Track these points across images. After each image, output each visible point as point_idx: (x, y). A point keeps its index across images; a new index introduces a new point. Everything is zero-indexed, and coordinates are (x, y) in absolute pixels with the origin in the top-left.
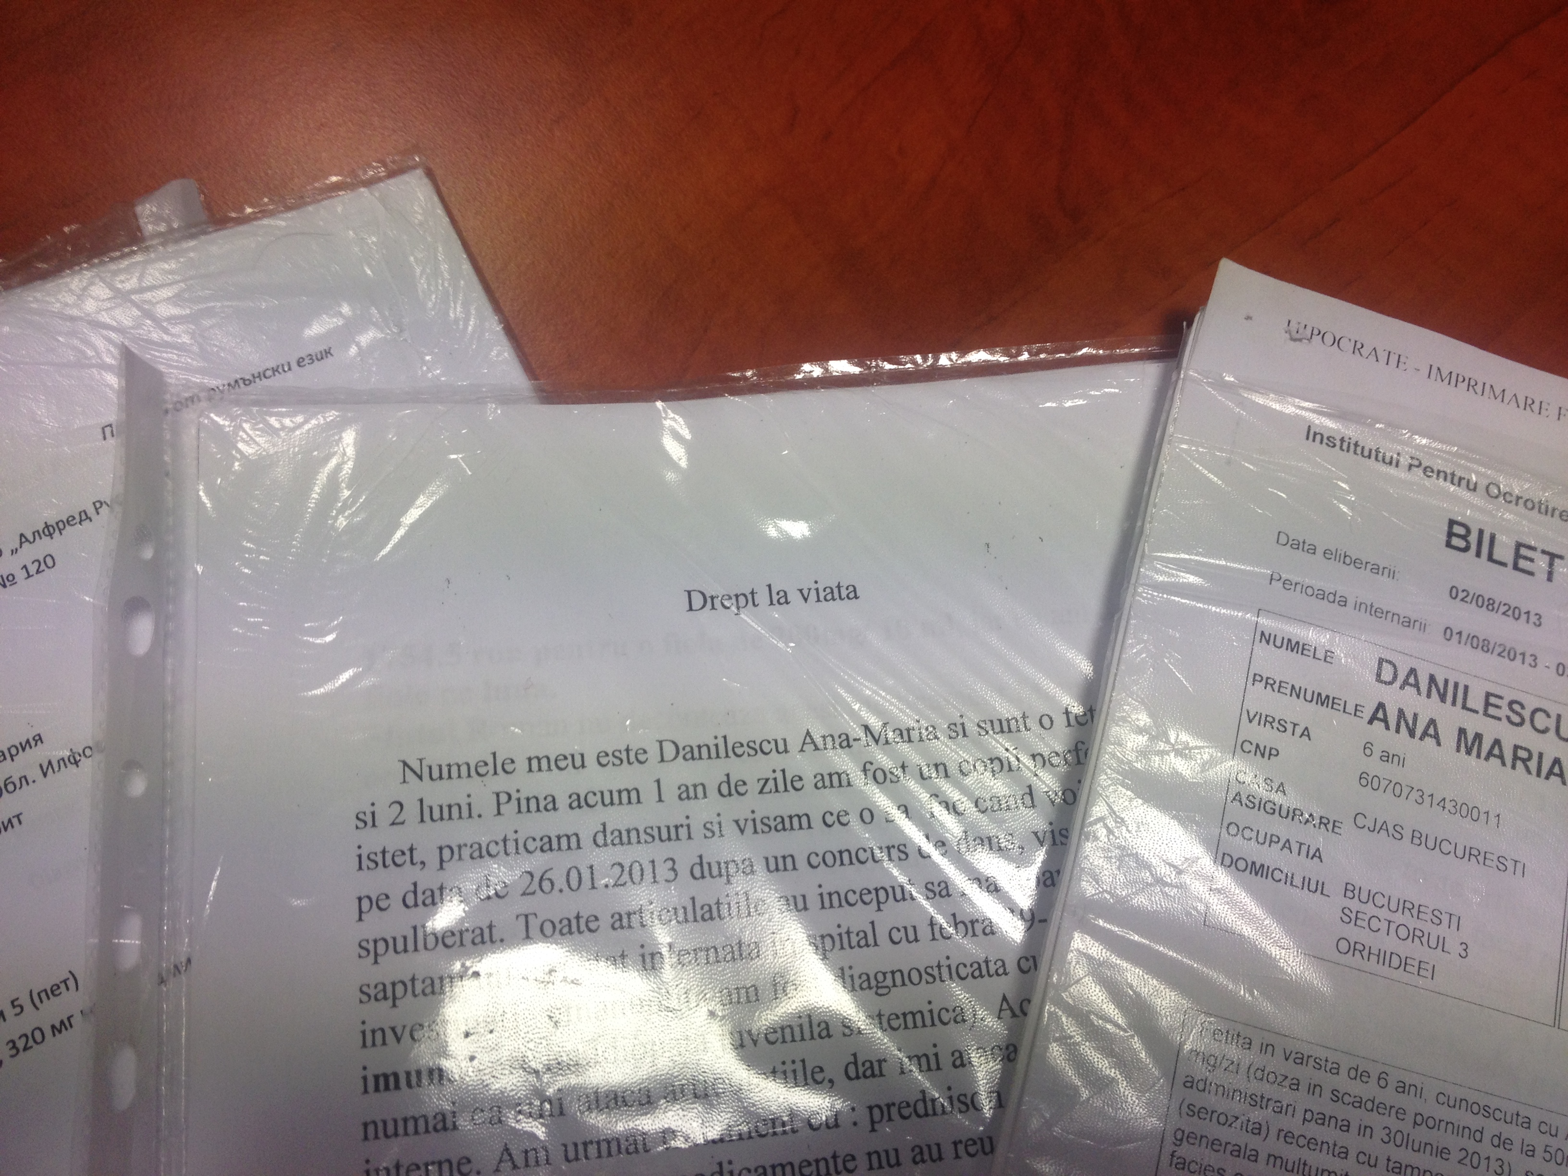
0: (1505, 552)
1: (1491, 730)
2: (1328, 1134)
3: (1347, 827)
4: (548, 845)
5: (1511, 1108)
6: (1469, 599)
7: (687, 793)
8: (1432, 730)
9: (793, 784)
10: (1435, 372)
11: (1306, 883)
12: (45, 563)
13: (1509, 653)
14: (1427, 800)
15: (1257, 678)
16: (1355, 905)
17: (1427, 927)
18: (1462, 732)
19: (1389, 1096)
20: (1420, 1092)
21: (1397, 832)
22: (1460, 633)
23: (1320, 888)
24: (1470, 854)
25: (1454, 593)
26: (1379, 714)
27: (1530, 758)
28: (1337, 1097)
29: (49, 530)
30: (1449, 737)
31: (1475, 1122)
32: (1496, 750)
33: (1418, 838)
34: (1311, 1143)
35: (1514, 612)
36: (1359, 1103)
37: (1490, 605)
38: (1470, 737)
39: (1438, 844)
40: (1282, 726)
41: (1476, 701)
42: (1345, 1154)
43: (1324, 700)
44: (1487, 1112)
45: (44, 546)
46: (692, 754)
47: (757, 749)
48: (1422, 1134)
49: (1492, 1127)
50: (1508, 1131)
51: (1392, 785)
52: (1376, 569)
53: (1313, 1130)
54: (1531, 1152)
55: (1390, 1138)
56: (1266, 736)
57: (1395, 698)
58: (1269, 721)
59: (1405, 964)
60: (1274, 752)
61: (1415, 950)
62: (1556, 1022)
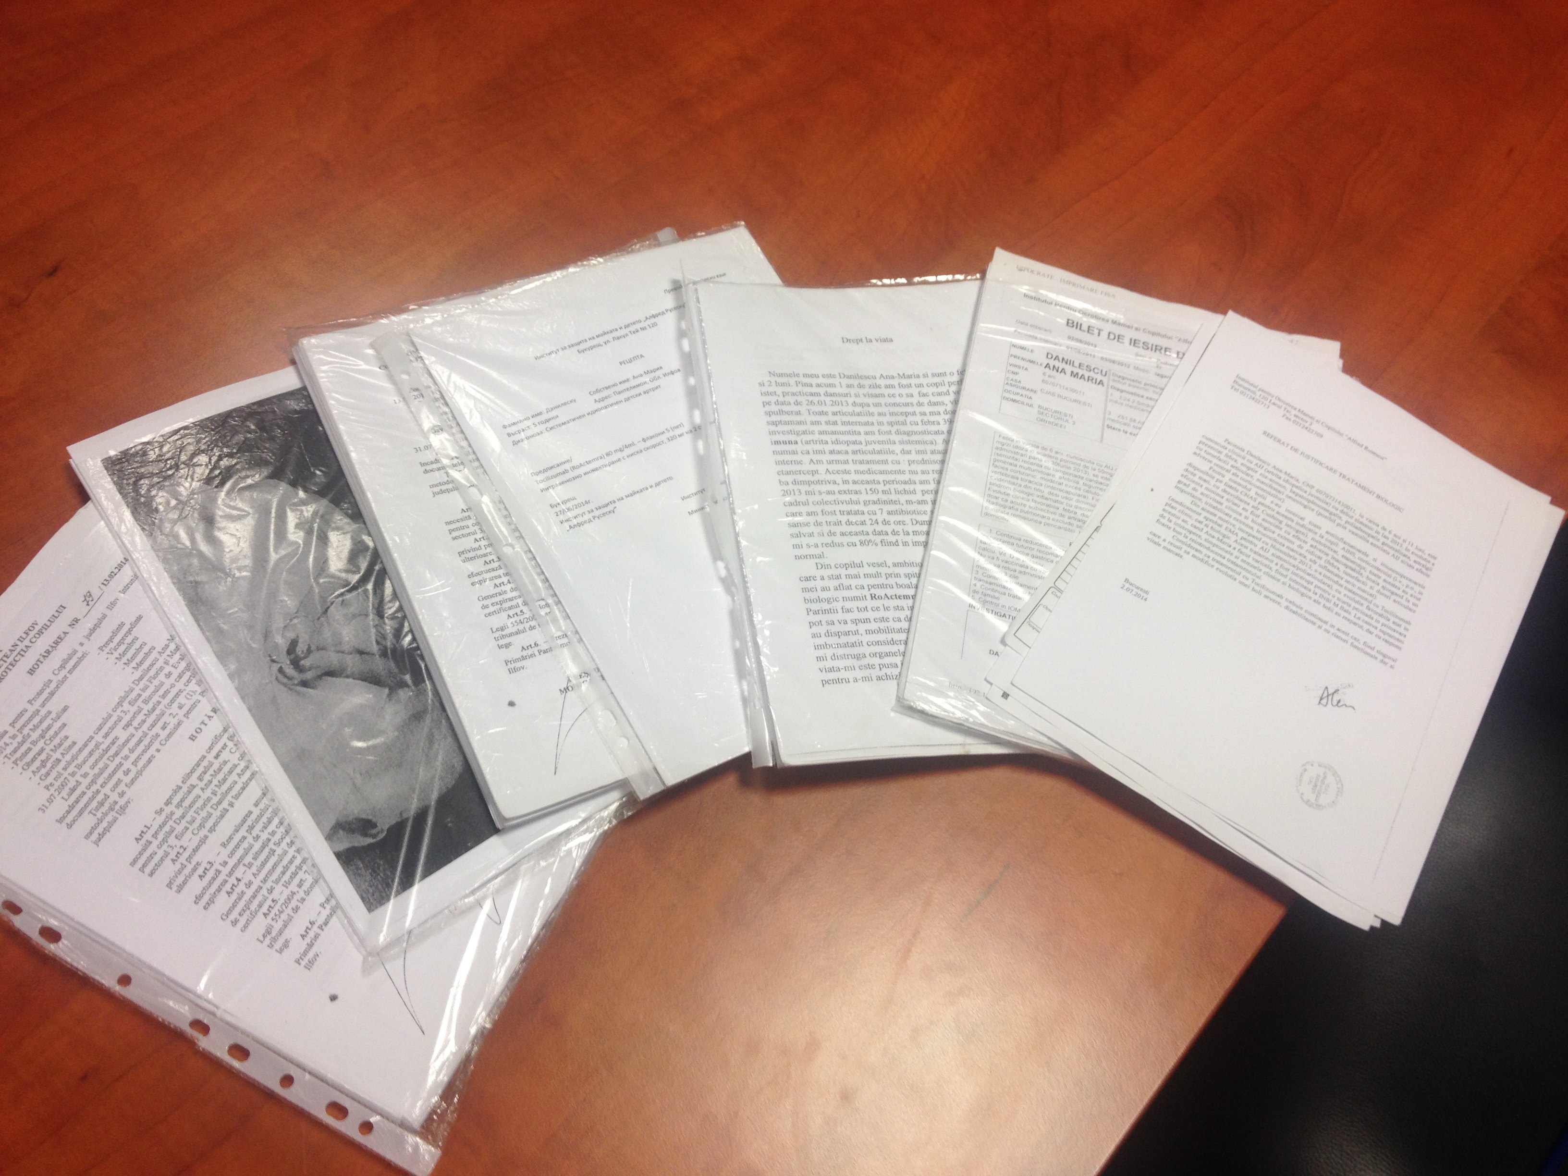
0: (1085, 327)
1: (1081, 372)
3: (1039, 392)
4: (812, 394)
5: (1088, 459)
6: (1074, 339)
7: (848, 386)
8: (1063, 371)
9: (879, 387)
10: (1062, 281)
11: (1027, 404)
12: (655, 325)
13: (1086, 353)
14: (1062, 387)
15: (1011, 355)
16: (1042, 410)
17: (1063, 417)
18: (1072, 372)
21: (1053, 394)
22: (1071, 348)
23: (1031, 406)
24: (1075, 401)
25: (1069, 338)
26: (1047, 366)
27: (1093, 379)
29: (654, 316)
30: (1068, 373)
31: (1079, 462)
32: (1082, 377)
33: (1059, 396)
35: (1088, 344)
37: (1081, 341)
38: (1075, 373)
39: (1065, 398)
40: (1019, 367)
41: (1077, 364)
42: (1041, 466)
43: (1031, 362)
44: (1081, 460)
45: (653, 320)
46: (849, 377)
47: (867, 378)
49: (1082, 463)
50: (1088, 465)
51: (1052, 383)
52: (1046, 330)
56: (1015, 370)
57: (1052, 363)
58: (1016, 366)
59: (1057, 425)
60: (1016, 373)
61: (1060, 422)
62: (1101, 441)
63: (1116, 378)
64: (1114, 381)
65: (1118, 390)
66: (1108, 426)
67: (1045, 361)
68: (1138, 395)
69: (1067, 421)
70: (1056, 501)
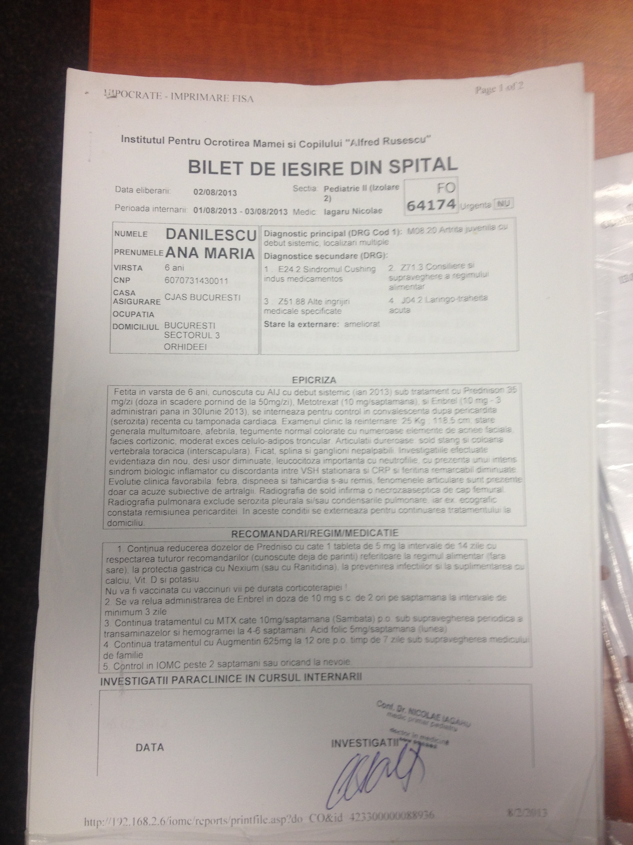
0: (216, 167)
1: (218, 245)
2: (172, 416)
3: (163, 301)
5: (244, 389)
6: (203, 193)
8: (194, 252)
10: (175, 96)
11: (149, 327)
13: (223, 211)
14: (195, 281)
15: (116, 251)
16: (170, 330)
17: (201, 330)
18: (207, 249)
19: (194, 397)
20: (205, 392)
21: (184, 297)
22: (201, 208)
23: (154, 327)
24: (217, 297)
25: (196, 192)
26: (170, 252)
27: (237, 252)
28: (172, 402)
30: (202, 253)
31: (230, 398)
32: (222, 253)
33: (193, 297)
34: (165, 422)
35: (223, 193)
36: (182, 403)
37: (213, 192)
38: (211, 250)
39: (202, 297)
40: (130, 268)
41: (211, 235)
42: (179, 422)
43: (145, 253)
44: (234, 393)
48: (209, 407)
49: (236, 398)
50: (243, 398)
51: (179, 279)
52: (160, 191)
53: (165, 417)
54: (254, 403)
55: (196, 411)
56: (123, 274)
57: (176, 243)
58: (124, 267)
59: (194, 347)
60: (128, 279)
61: (197, 340)
62: (260, 353)
63: (271, 239)
64: (268, 243)
65: (275, 257)
66: (267, 324)
67: (165, 244)
68: (304, 257)
69: (208, 336)
70: (205, 472)
